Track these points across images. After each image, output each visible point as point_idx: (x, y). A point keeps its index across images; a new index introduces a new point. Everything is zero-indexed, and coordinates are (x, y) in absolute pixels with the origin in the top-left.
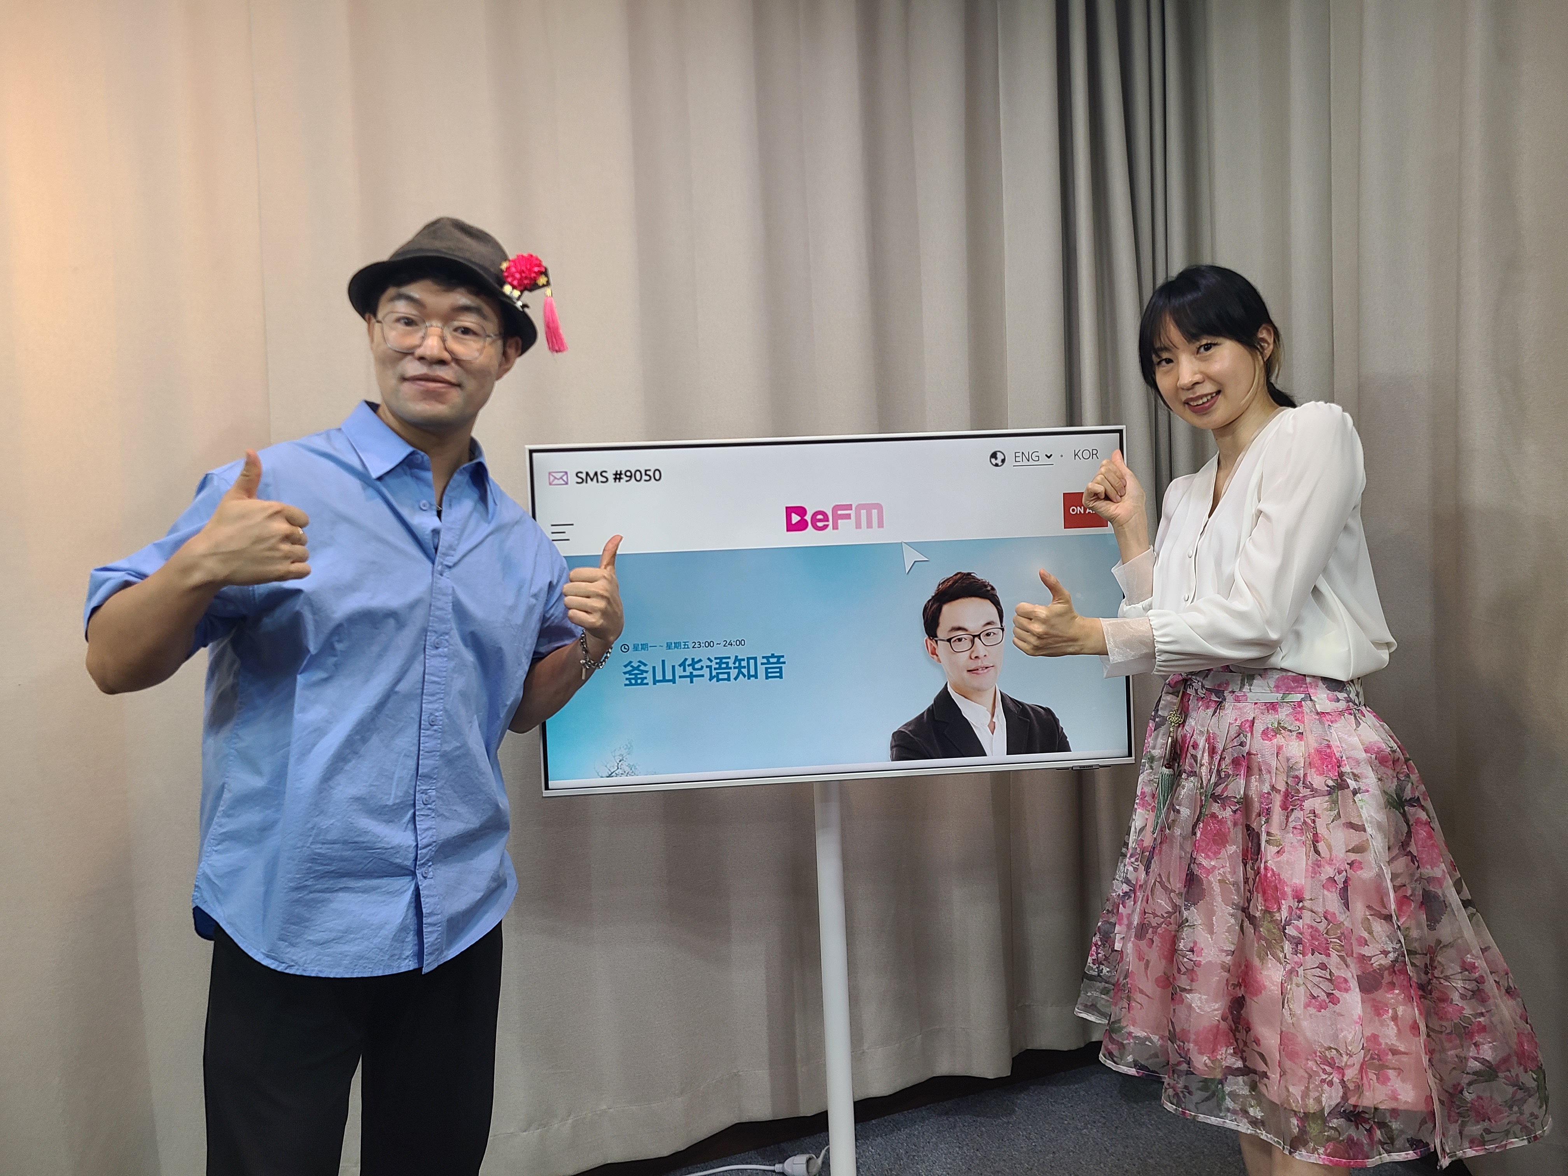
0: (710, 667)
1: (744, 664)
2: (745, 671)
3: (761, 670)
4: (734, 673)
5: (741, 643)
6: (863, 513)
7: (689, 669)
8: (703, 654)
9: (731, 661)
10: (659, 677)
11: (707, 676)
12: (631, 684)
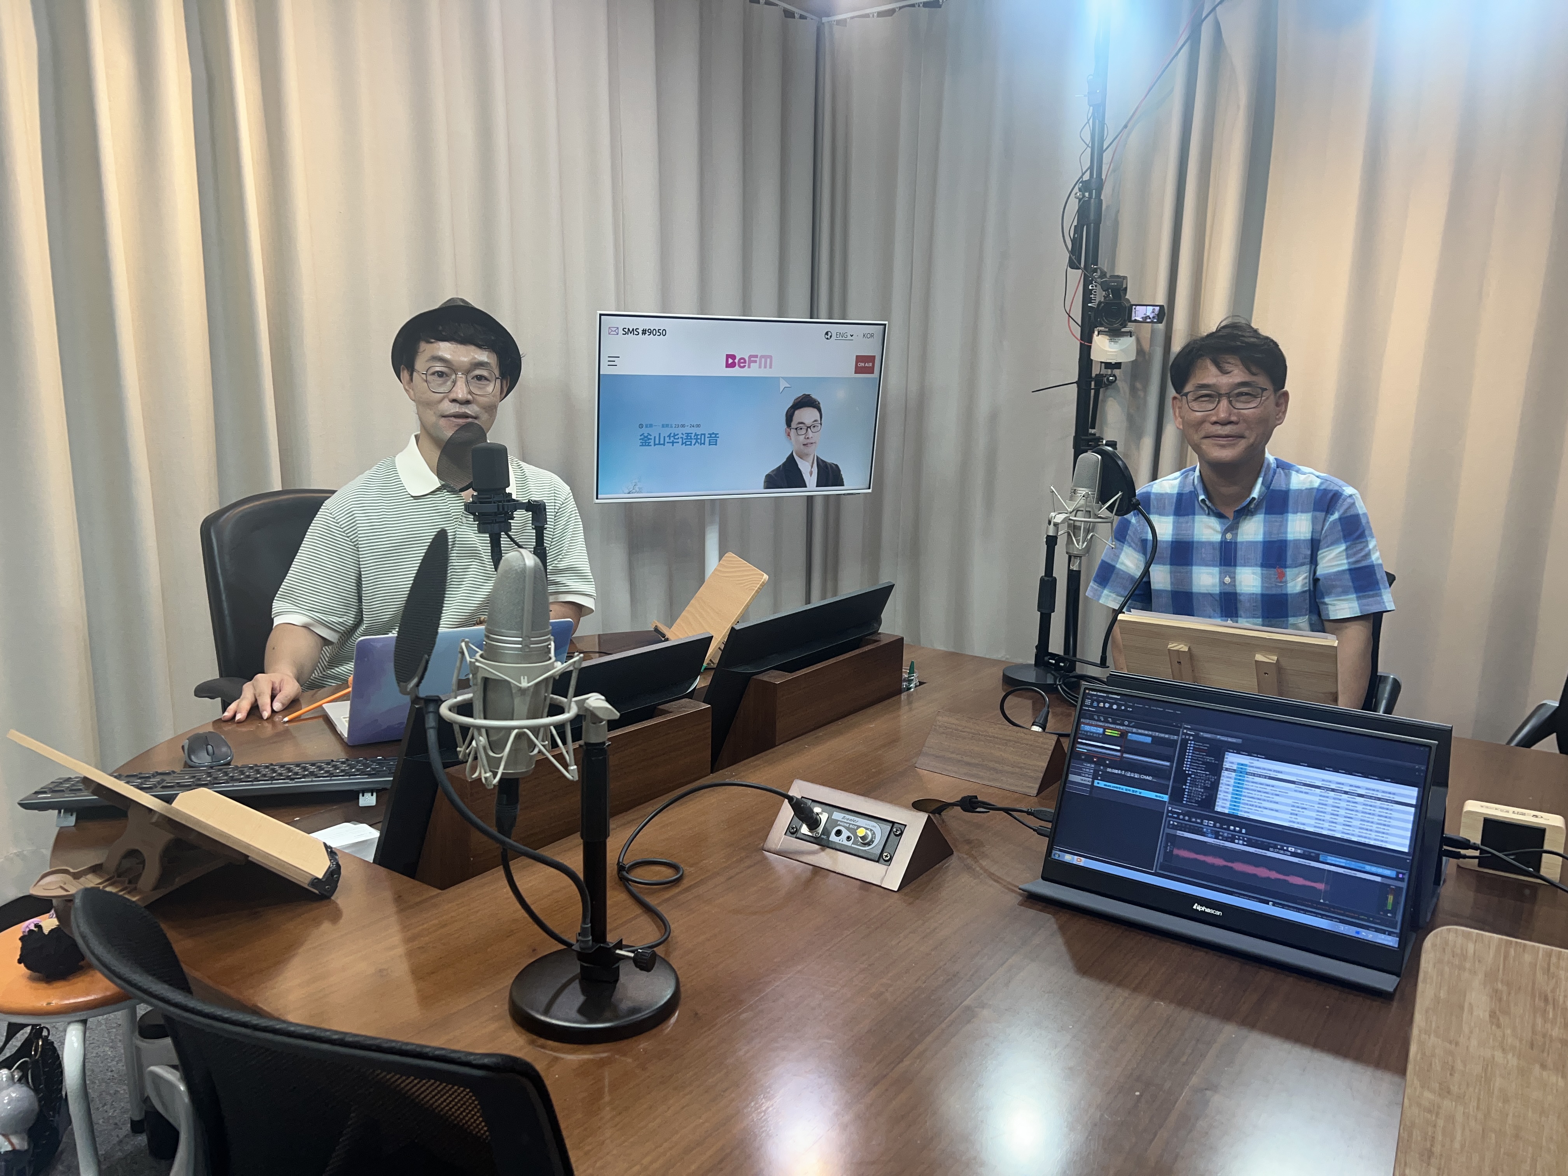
0: (682, 438)
1: (699, 437)
2: (699, 441)
3: (707, 440)
4: (694, 441)
5: (698, 426)
6: (763, 360)
7: (672, 439)
8: (680, 431)
9: (693, 435)
10: (657, 442)
11: (681, 443)
12: (642, 445)
